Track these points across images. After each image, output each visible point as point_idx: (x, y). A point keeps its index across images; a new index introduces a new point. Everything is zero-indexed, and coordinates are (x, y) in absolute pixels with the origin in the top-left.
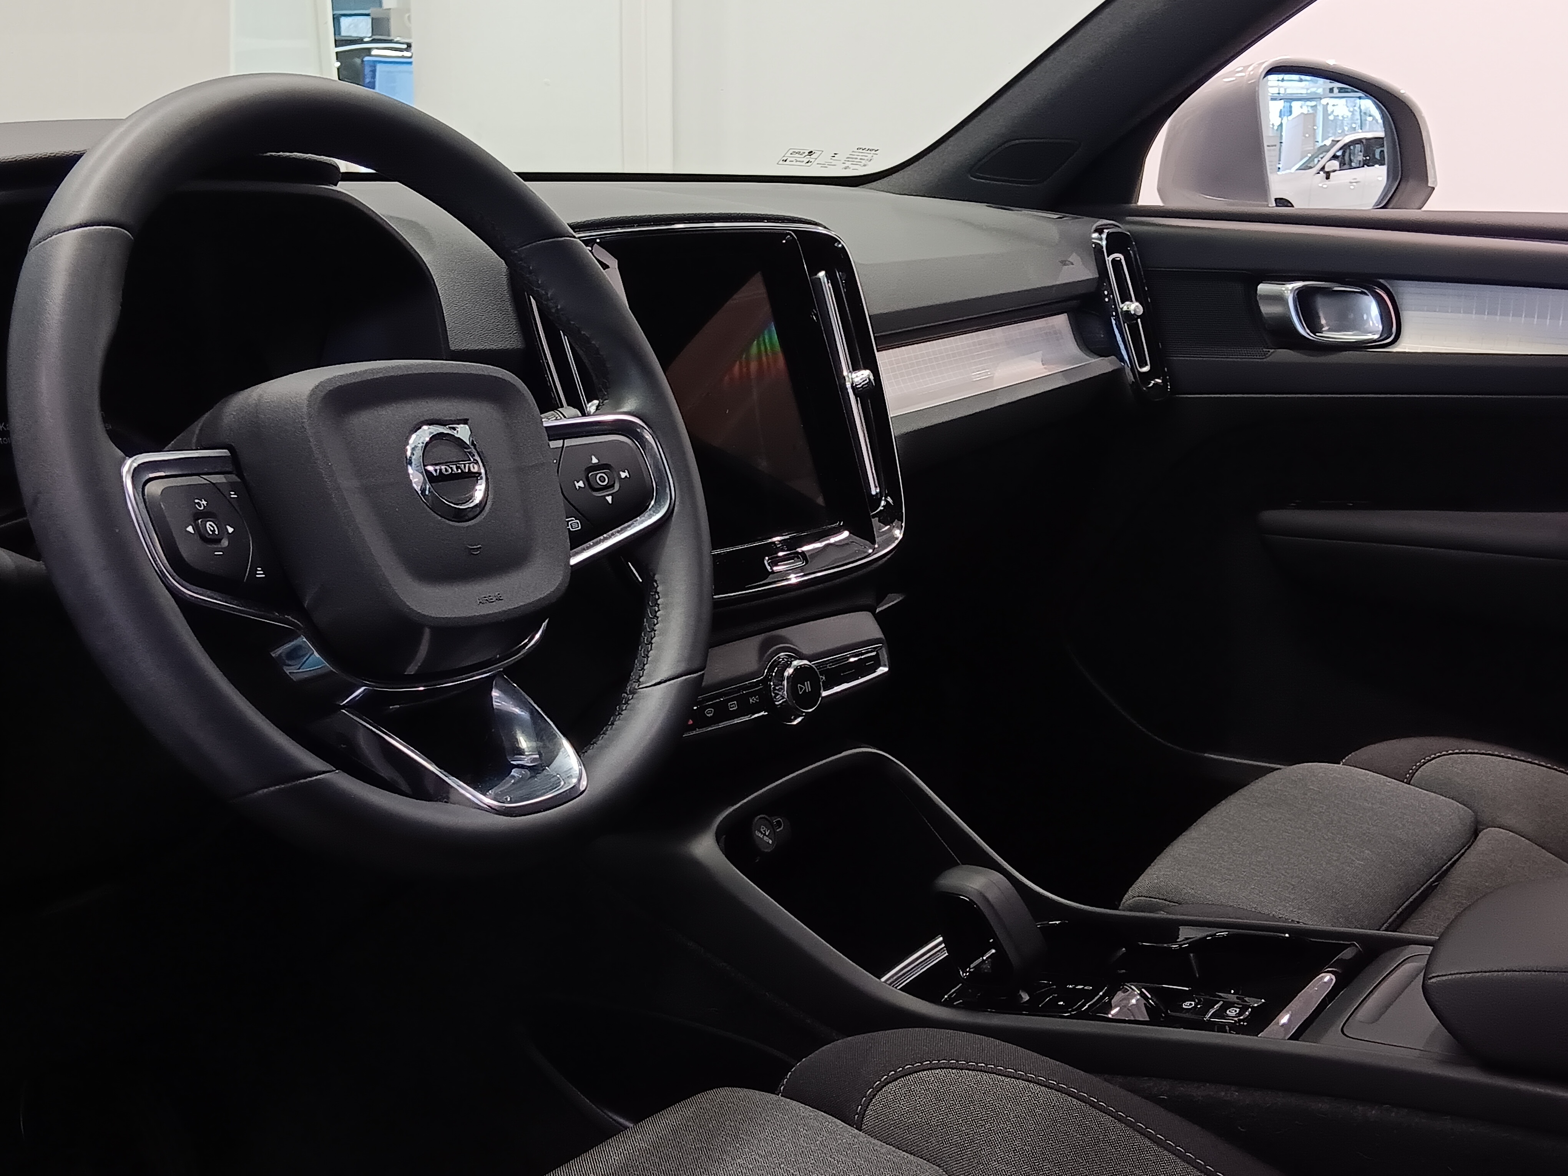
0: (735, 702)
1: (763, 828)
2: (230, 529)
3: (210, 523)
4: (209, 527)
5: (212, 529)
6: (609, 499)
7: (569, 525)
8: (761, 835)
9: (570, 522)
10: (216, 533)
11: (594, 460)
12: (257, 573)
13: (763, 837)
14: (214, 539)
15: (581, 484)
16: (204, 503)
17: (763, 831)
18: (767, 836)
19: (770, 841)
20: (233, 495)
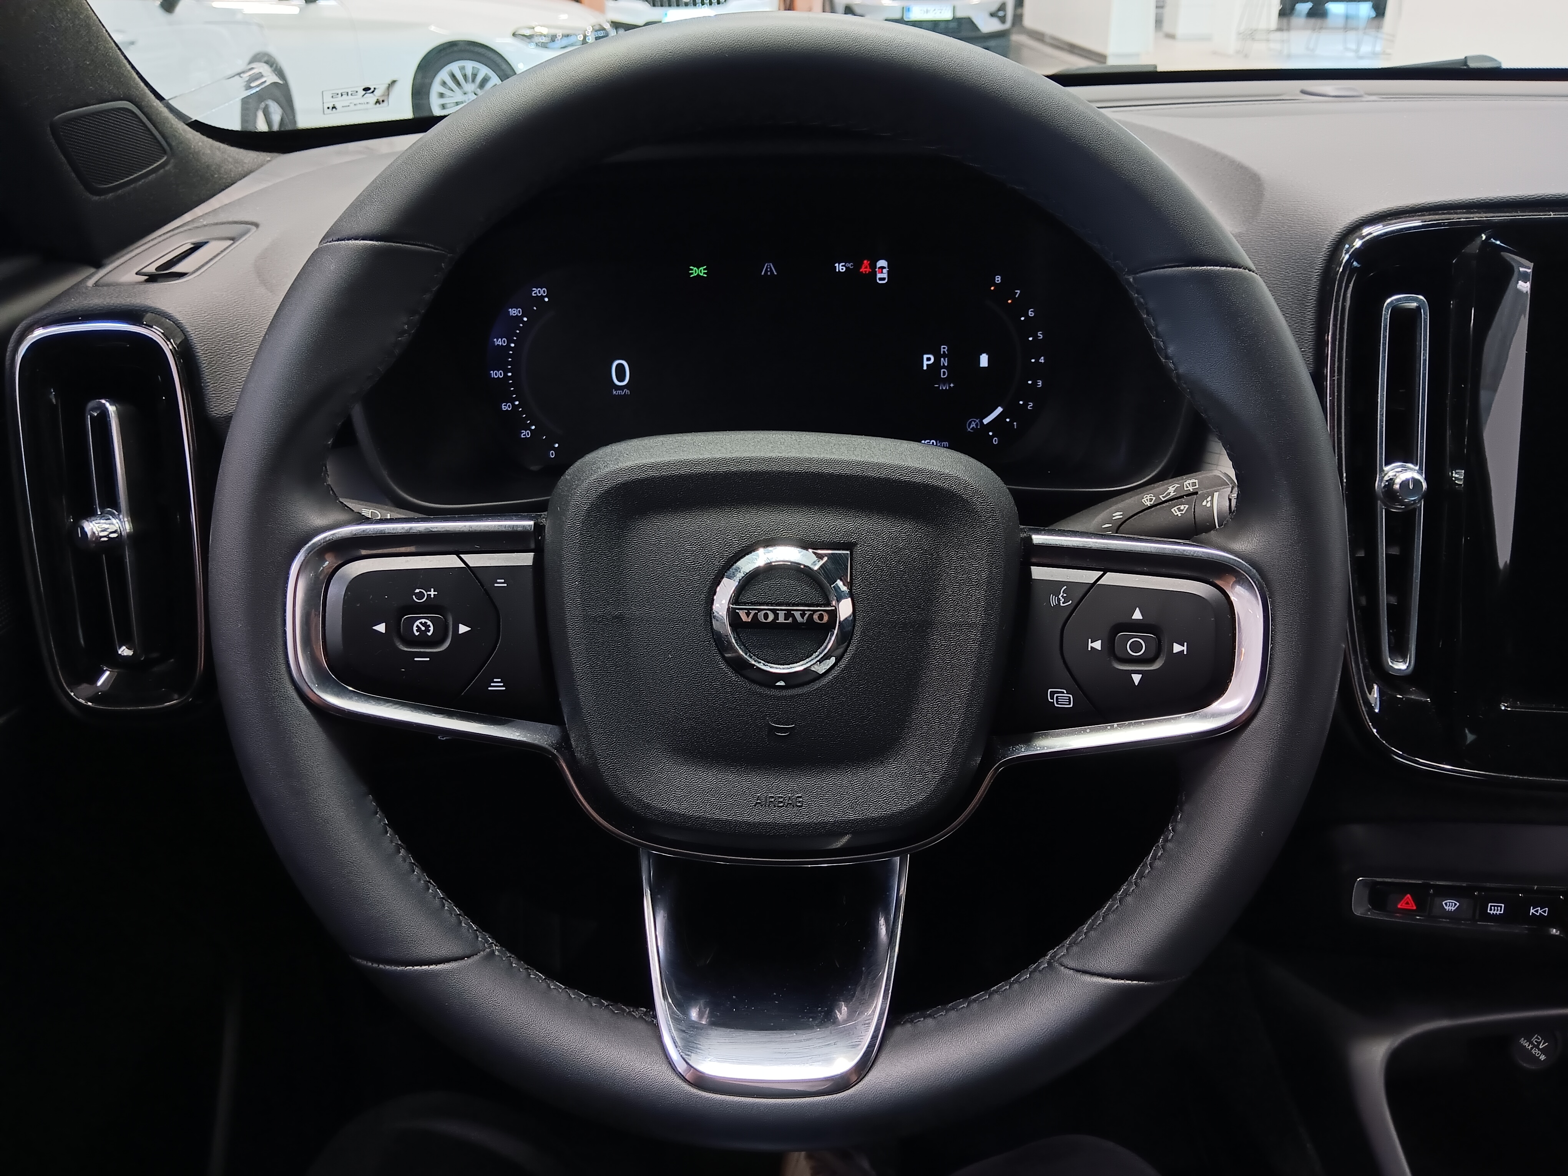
1: (1537, 1038)
2: (463, 629)
3: (423, 621)
4: (417, 626)
5: (423, 628)
6: (1137, 678)
7: (1052, 698)
8: (1529, 1046)
9: (1056, 695)
10: (429, 634)
11: (1137, 615)
12: (492, 684)
13: (1532, 1048)
14: (423, 641)
15: (1097, 645)
16: (432, 593)
17: (1536, 1041)
18: (1539, 1049)
19: (1543, 1057)
20: (500, 583)
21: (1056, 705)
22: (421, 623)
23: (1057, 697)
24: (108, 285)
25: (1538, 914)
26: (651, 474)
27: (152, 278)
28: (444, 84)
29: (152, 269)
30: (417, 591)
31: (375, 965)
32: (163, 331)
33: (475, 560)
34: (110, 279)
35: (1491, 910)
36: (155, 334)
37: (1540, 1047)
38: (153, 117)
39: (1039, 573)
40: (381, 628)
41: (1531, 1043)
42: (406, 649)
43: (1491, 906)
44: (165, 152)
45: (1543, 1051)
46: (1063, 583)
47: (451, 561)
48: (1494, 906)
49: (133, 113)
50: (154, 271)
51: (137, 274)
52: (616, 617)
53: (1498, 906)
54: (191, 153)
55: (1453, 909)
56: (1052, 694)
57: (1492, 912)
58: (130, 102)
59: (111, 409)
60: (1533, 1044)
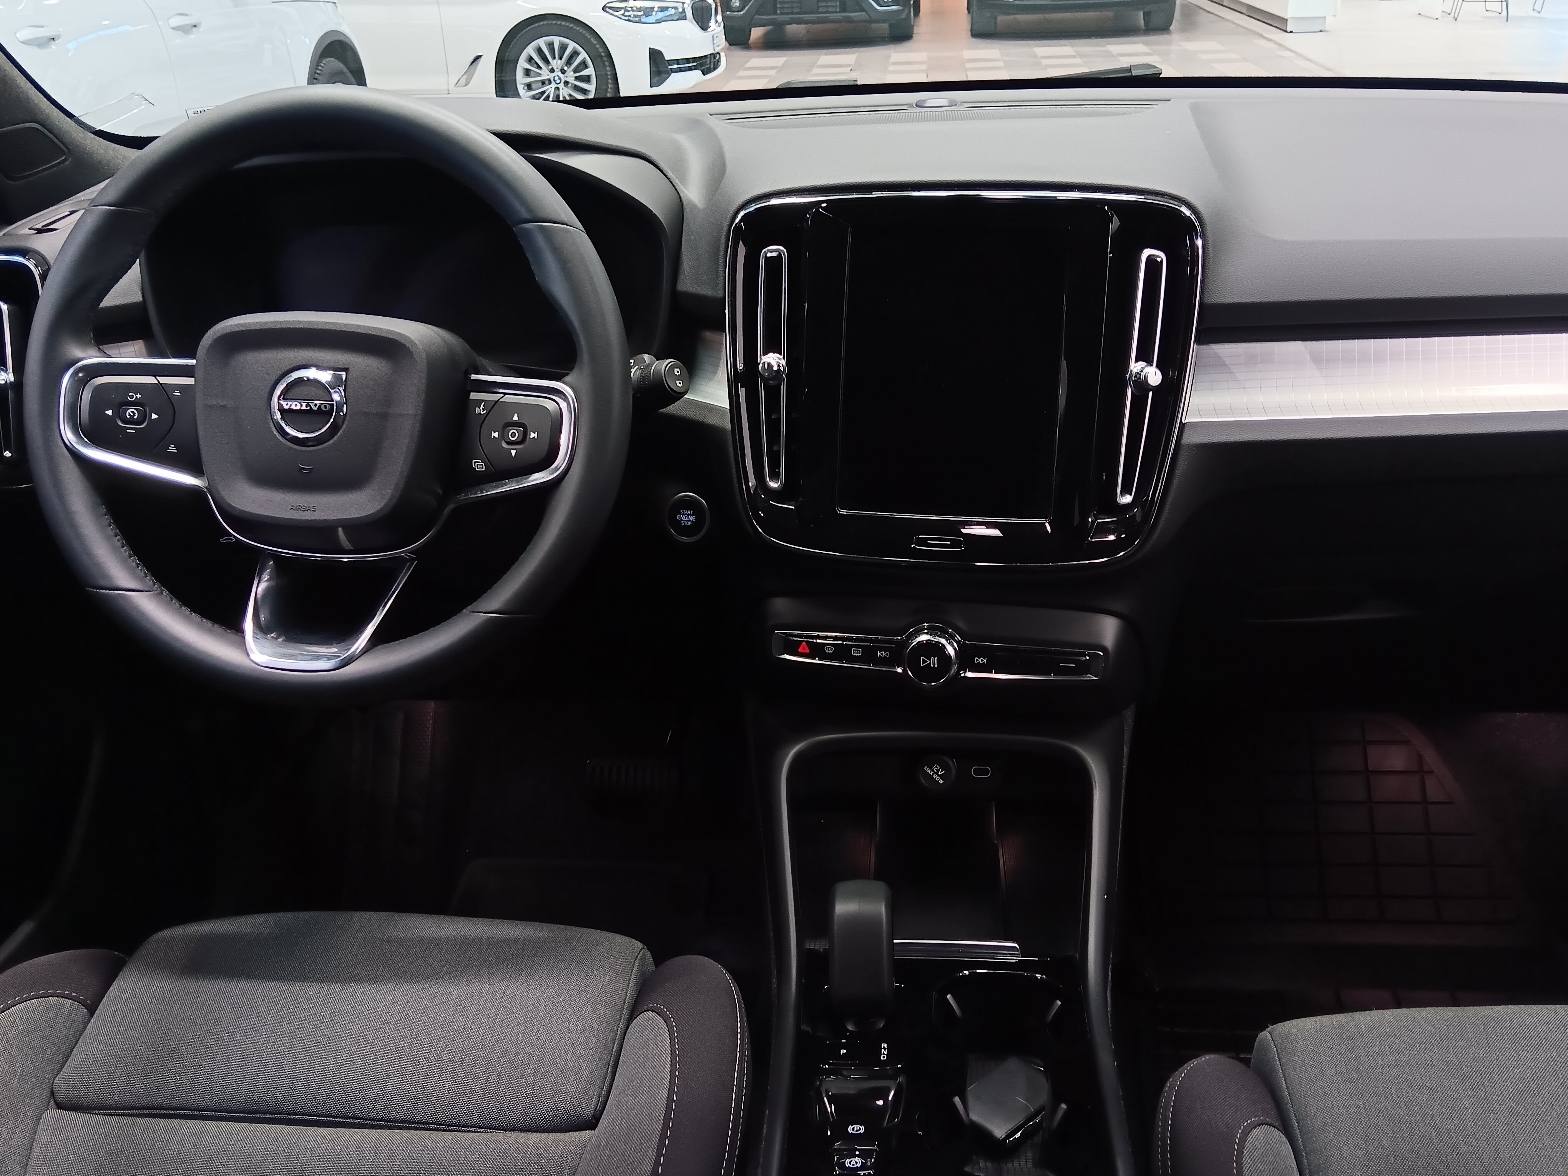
0: (853, 649)
1: (936, 767)
2: (154, 416)
3: (132, 410)
4: (129, 413)
5: (132, 414)
6: (513, 452)
7: (475, 465)
8: (931, 772)
9: (476, 464)
10: (135, 417)
11: (516, 418)
12: (170, 448)
13: (933, 774)
14: (131, 421)
15: (496, 435)
16: (139, 396)
17: (936, 770)
18: (938, 775)
19: (941, 781)
20: (177, 393)
21: (477, 469)
22: (131, 411)
23: (477, 465)
24: (10, 235)
25: (883, 656)
26: (242, 328)
27: (40, 231)
28: (530, 60)
29: (39, 226)
30: (130, 394)
31: (92, 590)
32: (35, 263)
33: (163, 380)
34: (14, 232)
35: (854, 653)
36: (31, 264)
37: (939, 774)
38: (55, 131)
39: (474, 396)
40: (109, 412)
41: (932, 770)
42: (122, 425)
43: (854, 650)
44: (64, 153)
45: (941, 777)
46: (483, 401)
47: (151, 380)
48: (856, 650)
49: (38, 129)
50: (40, 227)
51: (29, 229)
52: (222, 406)
53: (858, 650)
54: (85, 153)
55: (831, 652)
56: (475, 462)
57: (855, 654)
58: (36, 123)
59: (5, 307)
60: (934, 771)
